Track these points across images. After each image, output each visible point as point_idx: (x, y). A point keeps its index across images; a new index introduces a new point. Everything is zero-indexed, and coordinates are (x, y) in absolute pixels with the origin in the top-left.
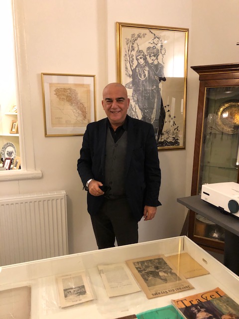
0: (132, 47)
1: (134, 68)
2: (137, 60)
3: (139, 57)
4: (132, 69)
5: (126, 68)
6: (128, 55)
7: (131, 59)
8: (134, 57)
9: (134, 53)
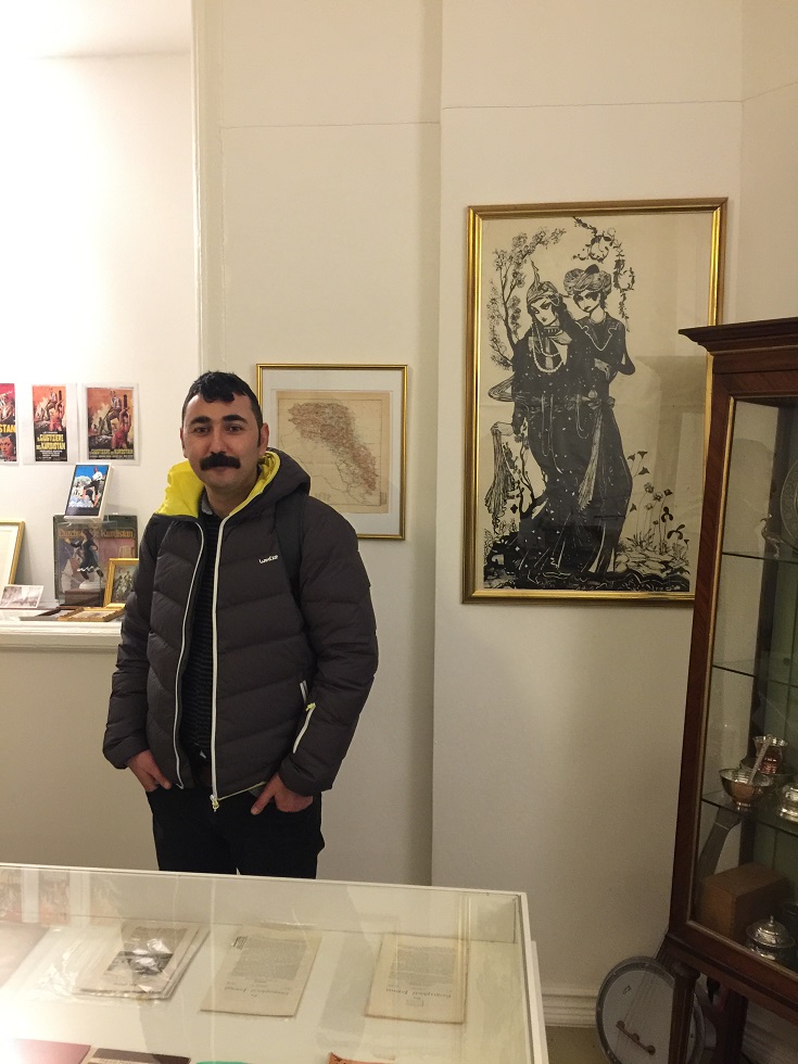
0: (515, 274)
1: (521, 336)
2: (532, 312)
3: (537, 305)
4: (515, 341)
5: (495, 340)
6: (500, 301)
7: (511, 312)
8: (523, 306)
9: (522, 293)
